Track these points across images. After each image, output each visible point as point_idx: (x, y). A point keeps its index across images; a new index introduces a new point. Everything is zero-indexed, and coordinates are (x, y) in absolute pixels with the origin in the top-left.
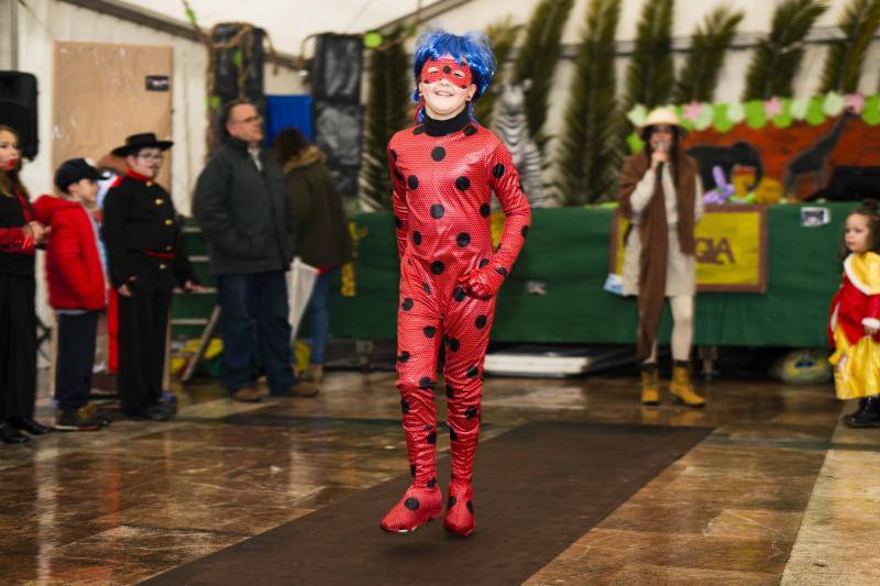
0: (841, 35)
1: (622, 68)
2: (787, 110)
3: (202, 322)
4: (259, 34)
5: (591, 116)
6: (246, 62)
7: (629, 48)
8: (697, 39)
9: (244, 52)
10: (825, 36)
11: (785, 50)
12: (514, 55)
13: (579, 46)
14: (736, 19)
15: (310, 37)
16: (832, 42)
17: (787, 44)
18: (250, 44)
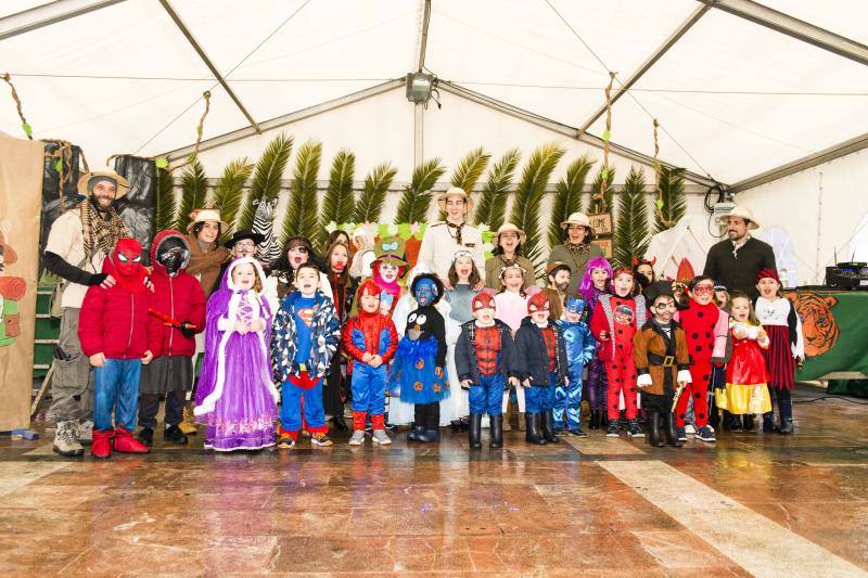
1: (321, 197)
3: (46, 366)
4: (76, 150)
5: (301, 227)
6: (65, 171)
7: (326, 185)
8: (368, 183)
9: (64, 162)
11: (421, 194)
12: (249, 183)
13: (292, 181)
14: (392, 174)
15: (113, 157)
17: (422, 191)
18: (69, 157)
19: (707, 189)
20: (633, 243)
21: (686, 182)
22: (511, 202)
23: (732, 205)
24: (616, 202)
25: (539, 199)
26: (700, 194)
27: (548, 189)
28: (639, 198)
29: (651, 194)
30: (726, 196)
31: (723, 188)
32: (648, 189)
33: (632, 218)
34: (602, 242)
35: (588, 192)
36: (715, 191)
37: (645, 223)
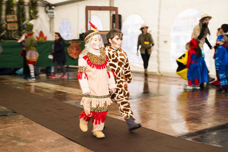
19: (45, 5)
20: (21, 23)
21: (39, 2)
23: (54, 11)
24: (15, 9)
26: (43, 6)
28: (23, 7)
29: (27, 5)
30: (51, 8)
31: (51, 5)
32: (26, 4)
33: (21, 14)
34: (14, 24)
35: (5, 4)
36: (48, 6)
37: (25, 16)
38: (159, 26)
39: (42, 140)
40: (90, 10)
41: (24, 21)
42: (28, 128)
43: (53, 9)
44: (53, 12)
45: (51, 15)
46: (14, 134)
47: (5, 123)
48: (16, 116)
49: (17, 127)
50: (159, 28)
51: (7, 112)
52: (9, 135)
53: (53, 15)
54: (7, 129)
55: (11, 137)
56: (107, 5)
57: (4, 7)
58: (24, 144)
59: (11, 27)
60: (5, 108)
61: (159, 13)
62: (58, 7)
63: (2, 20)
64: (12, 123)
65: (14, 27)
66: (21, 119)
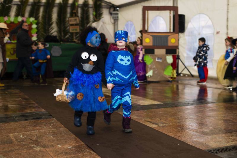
0: (19, 3)
2: (9, 19)
10: (16, 3)
11: (7, 5)
16: (17, 5)
17: (7, 4)
19: (109, 7)
20: (85, 25)
21: (103, 4)
22: (42, 9)
23: (118, 12)
24: (79, 10)
25: (52, 8)
26: (107, 8)
27: (56, 5)
28: (87, 9)
30: (116, 9)
31: (115, 6)
32: (90, 6)
33: (85, 16)
34: (76, 26)
35: (69, 6)
36: (112, 7)
37: (90, 18)
38: (227, 26)
39: (59, 146)
40: (148, 10)
41: (88, 23)
42: (53, 132)
43: (117, 10)
44: (117, 14)
45: (115, 17)
46: (37, 138)
47: (35, 125)
48: (50, 119)
49: (44, 130)
50: (227, 29)
51: (44, 115)
52: (31, 138)
53: (118, 17)
54: (33, 133)
55: (32, 140)
56: (170, 4)
57: (69, 10)
58: (40, 149)
59: (73, 30)
60: (44, 110)
61: (228, 12)
62: (122, 8)
63: (66, 23)
64: (41, 127)
65: (76, 30)
66: (51, 123)
